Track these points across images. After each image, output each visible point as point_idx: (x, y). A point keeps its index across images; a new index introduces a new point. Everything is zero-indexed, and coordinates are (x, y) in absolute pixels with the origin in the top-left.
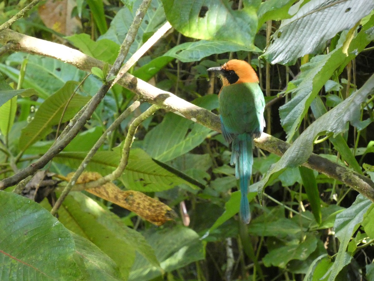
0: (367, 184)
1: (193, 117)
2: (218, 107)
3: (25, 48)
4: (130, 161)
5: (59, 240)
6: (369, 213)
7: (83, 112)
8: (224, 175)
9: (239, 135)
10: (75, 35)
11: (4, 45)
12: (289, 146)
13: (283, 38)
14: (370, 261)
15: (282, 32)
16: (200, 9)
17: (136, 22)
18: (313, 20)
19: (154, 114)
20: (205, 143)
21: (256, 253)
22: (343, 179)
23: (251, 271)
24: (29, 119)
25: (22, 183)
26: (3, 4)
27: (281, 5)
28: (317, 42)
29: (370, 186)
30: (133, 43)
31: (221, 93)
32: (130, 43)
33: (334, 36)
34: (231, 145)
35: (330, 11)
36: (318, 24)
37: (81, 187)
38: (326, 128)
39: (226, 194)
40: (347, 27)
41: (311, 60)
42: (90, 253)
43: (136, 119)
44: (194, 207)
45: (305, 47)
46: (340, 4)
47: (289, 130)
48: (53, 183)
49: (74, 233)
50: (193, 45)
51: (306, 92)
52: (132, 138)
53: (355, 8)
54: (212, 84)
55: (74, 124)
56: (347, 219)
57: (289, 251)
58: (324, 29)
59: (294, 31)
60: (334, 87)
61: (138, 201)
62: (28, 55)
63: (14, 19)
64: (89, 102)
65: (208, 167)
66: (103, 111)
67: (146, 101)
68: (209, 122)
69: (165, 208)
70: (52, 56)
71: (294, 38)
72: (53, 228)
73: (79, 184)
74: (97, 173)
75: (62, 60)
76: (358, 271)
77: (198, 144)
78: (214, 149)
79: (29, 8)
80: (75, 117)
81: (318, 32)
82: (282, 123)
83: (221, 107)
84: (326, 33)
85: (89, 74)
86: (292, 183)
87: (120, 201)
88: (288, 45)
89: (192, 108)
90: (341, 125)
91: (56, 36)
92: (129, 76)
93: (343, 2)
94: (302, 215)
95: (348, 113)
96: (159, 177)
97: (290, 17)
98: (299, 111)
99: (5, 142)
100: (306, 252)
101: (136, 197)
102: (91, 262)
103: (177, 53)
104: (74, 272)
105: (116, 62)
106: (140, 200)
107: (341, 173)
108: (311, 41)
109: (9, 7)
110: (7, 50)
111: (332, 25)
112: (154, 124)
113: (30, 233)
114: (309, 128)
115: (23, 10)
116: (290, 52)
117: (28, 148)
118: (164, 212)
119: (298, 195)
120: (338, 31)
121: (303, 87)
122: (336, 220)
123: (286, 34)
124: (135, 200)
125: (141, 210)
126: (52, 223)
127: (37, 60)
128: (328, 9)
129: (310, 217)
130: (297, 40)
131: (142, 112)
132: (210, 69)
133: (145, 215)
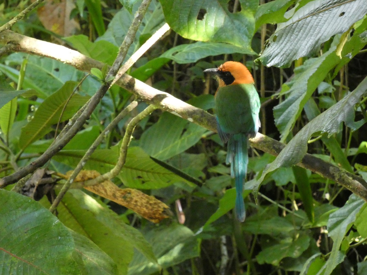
0: (360, 184)
1: (189, 117)
2: (214, 108)
3: (25, 48)
4: (128, 159)
5: (59, 239)
6: (362, 212)
7: (82, 111)
8: (219, 175)
9: (235, 135)
10: (73, 36)
11: (5, 46)
12: (284, 147)
13: (279, 41)
14: (361, 259)
15: (278, 36)
16: (199, 11)
17: (135, 24)
18: (308, 24)
19: (152, 114)
20: (201, 143)
21: (249, 250)
22: (336, 179)
23: (245, 268)
24: (29, 118)
25: (21, 181)
26: (3, 6)
27: (277, 8)
28: (312, 45)
29: (362, 186)
30: (132, 44)
31: (217, 93)
32: (129, 45)
33: (328, 39)
34: (226, 145)
35: (325, 15)
36: (312, 28)
37: (80, 184)
38: (320, 128)
39: (221, 193)
40: (341, 31)
41: (304, 63)
42: (88, 251)
43: (134, 118)
44: (189, 206)
45: (300, 51)
46: (334, 8)
47: (283, 130)
48: (53, 181)
49: (73, 231)
50: (189, 47)
51: (300, 93)
52: (129, 137)
53: (349, 12)
54: (207, 85)
55: (73, 124)
56: (340, 218)
57: (282, 249)
58: (319, 33)
59: (289, 35)
60: (327, 89)
61: (135, 198)
62: (28, 56)
63: (15, 21)
64: (88, 102)
65: (204, 166)
66: (101, 111)
67: (143, 102)
68: (206, 122)
69: (162, 205)
70: (52, 56)
71: (289, 42)
72: (53, 227)
73: (78, 182)
74: (95, 171)
75: (62, 60)
76: (349, 269)
77: (193, 144)
78: (209, 149)
79: (29, 10)
80: (74, 116)
81: (313, 36)
82: (276, 123)
83: (218, 107)
84: (321, 37)
85: (87, 75)
86: (285, 182)
87: (118, 199)
88: (283, 48)
89: (189, 109)
90: (336, 126)
91: (55, 37)
92: (127, 77)
93: (337, 7)
94: (295, 214)
95: (342, 114)
96: (156, 175)
97: (286, 20)
98: (293, 112)
99: (5, 141)
100: (299, 250)
101: (133, 195)
102: (90, 260)
103: (173, 55)
104: (74, 270)
105: (116, 63)
106: (138, 198)
107: (334, 173)
108: (306, 45)
109: (8, 9)
110: (7, 50)
111: (326, 29)
112: (151, 123)
113: (29, 231)
114: (304, 129)
115: (24, 11)
116: (285, 55)
117: (28, 146)
118: (161, 210)
119: (291, 194)
120: (333, 35)
121: (296, 88)
122: (330, 220)
123: (281, 37)
124: (133, 197)
125: (139, 207)
126: (52, 222)
127: (35, 60)
128: (323, 13)
129: (302, 216)
130: (292, 44)
131: (139, 112)
132: (206, 70)
133: (143, 213)
